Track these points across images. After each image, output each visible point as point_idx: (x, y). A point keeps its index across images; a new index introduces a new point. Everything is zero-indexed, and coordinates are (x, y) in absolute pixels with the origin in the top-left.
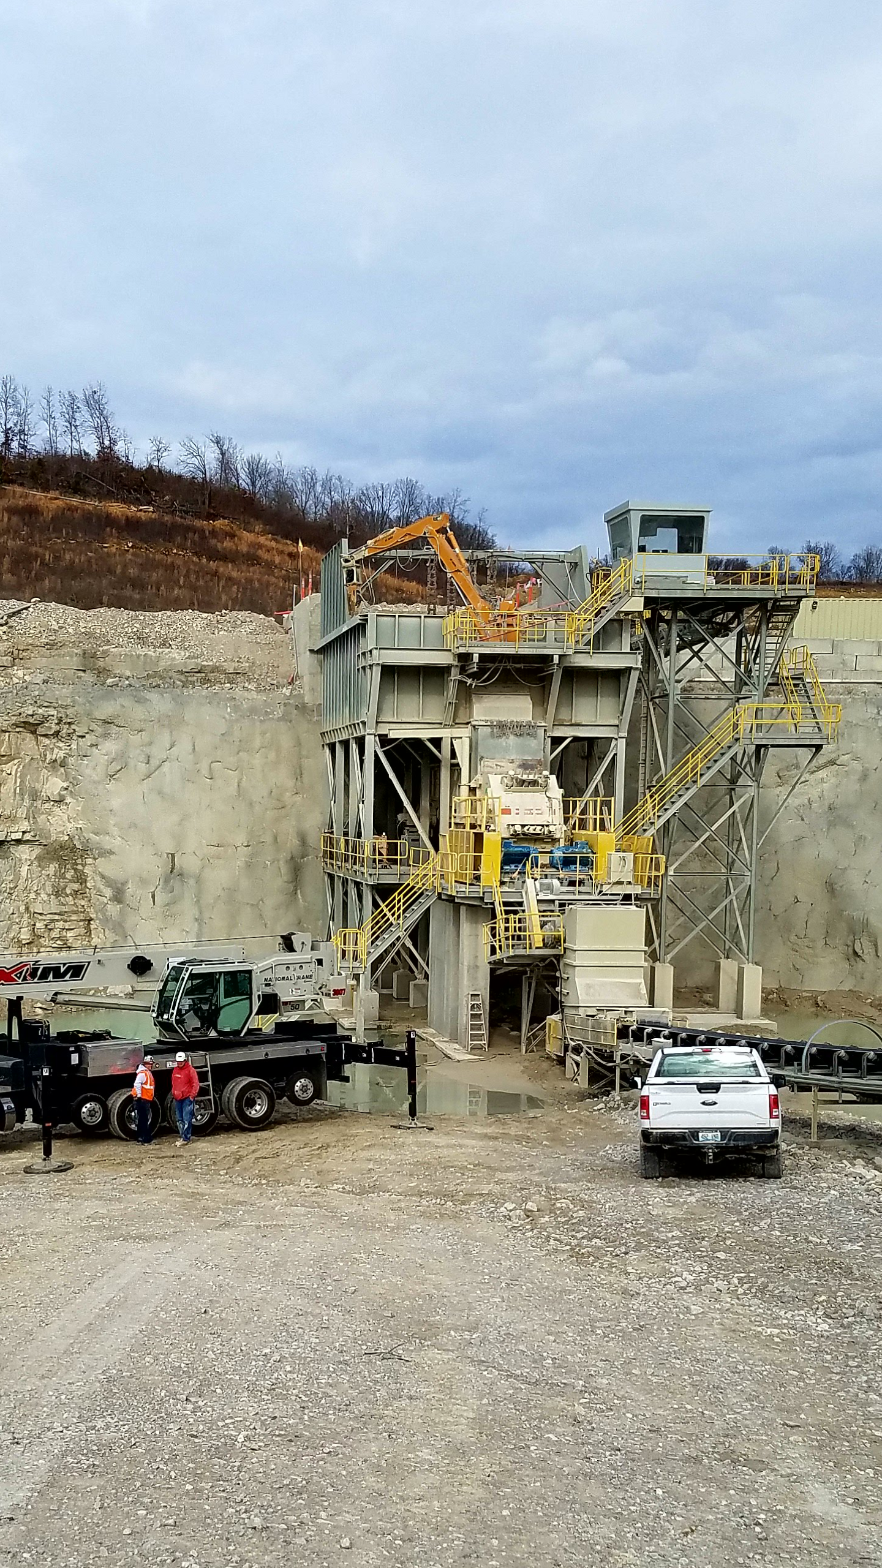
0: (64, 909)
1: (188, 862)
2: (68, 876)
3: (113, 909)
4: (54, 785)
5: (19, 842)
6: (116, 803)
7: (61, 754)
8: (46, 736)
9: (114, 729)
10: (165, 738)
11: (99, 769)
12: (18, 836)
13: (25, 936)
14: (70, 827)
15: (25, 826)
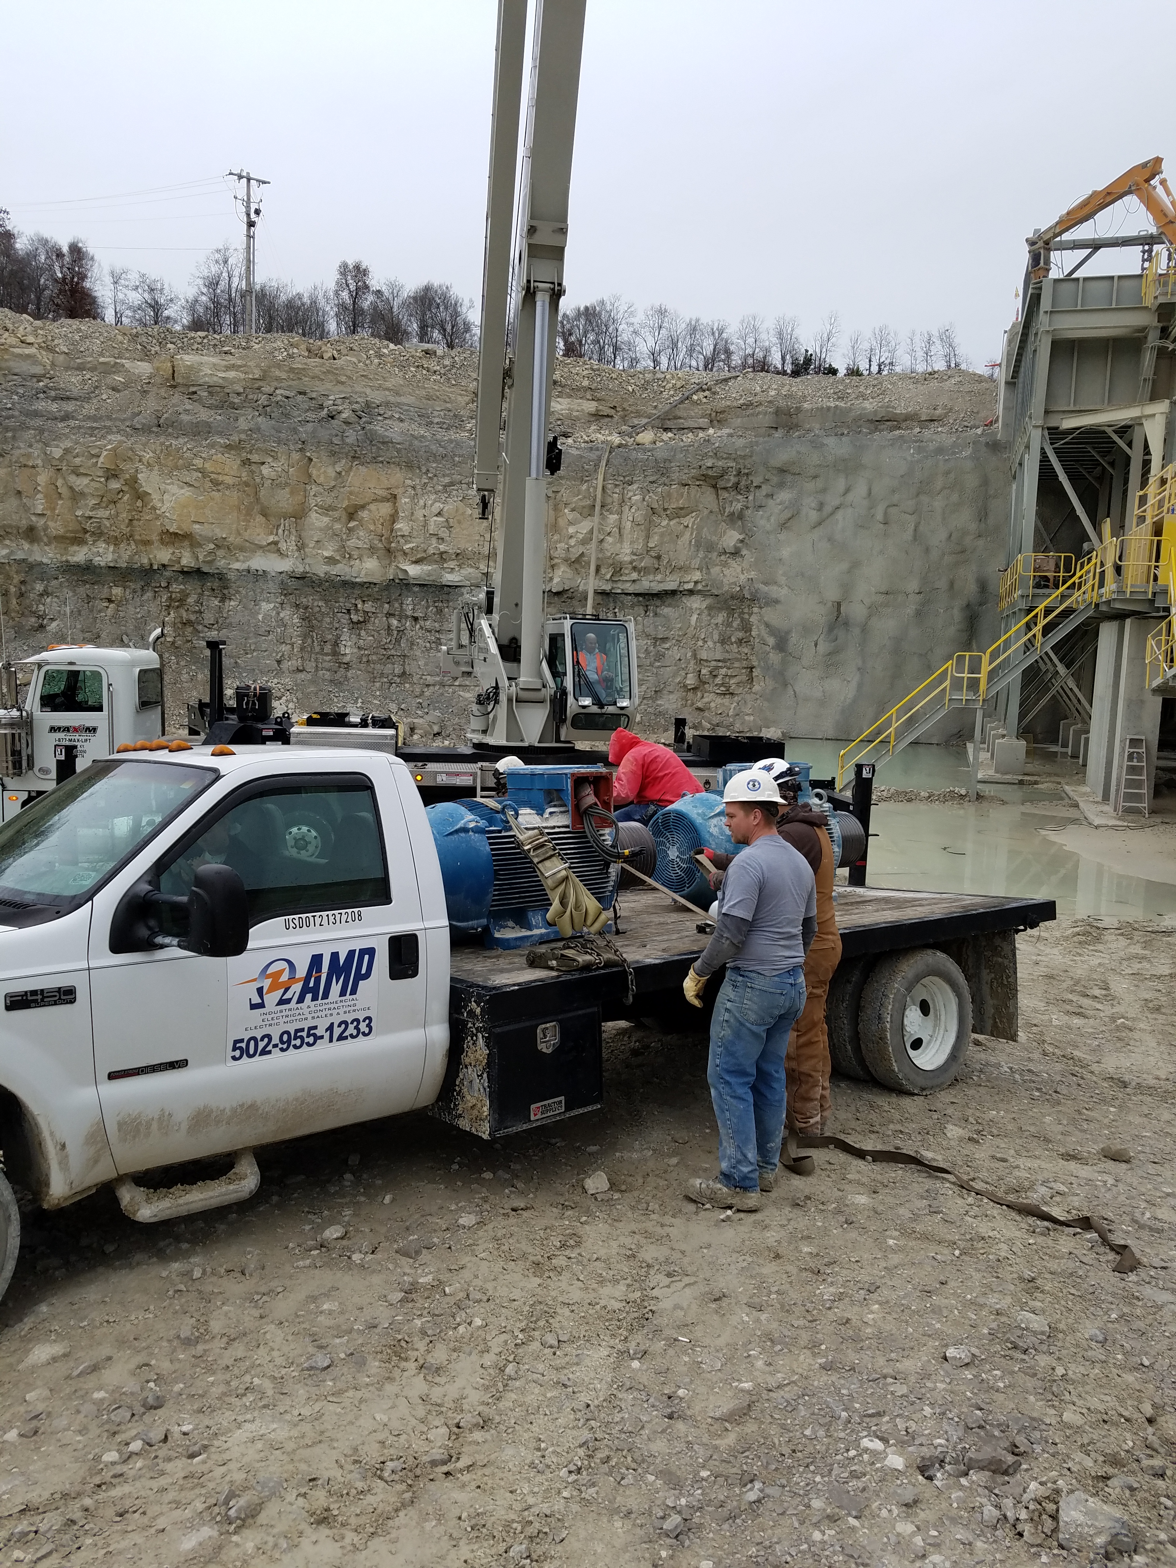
0: (727, 656)
1: (856, 611)
2: (735, 624)
3: (775, 658)
4: (731, 538)
5: (691, 592)
6: (785, 552)
7: (739, 506)
8: (725, 488)
9: (789, 478)
10: (841, 484)
11: (772, 519)
12: (690, 586)
13: (691, 681)
14: (743, 578)
15: (697, 576)
